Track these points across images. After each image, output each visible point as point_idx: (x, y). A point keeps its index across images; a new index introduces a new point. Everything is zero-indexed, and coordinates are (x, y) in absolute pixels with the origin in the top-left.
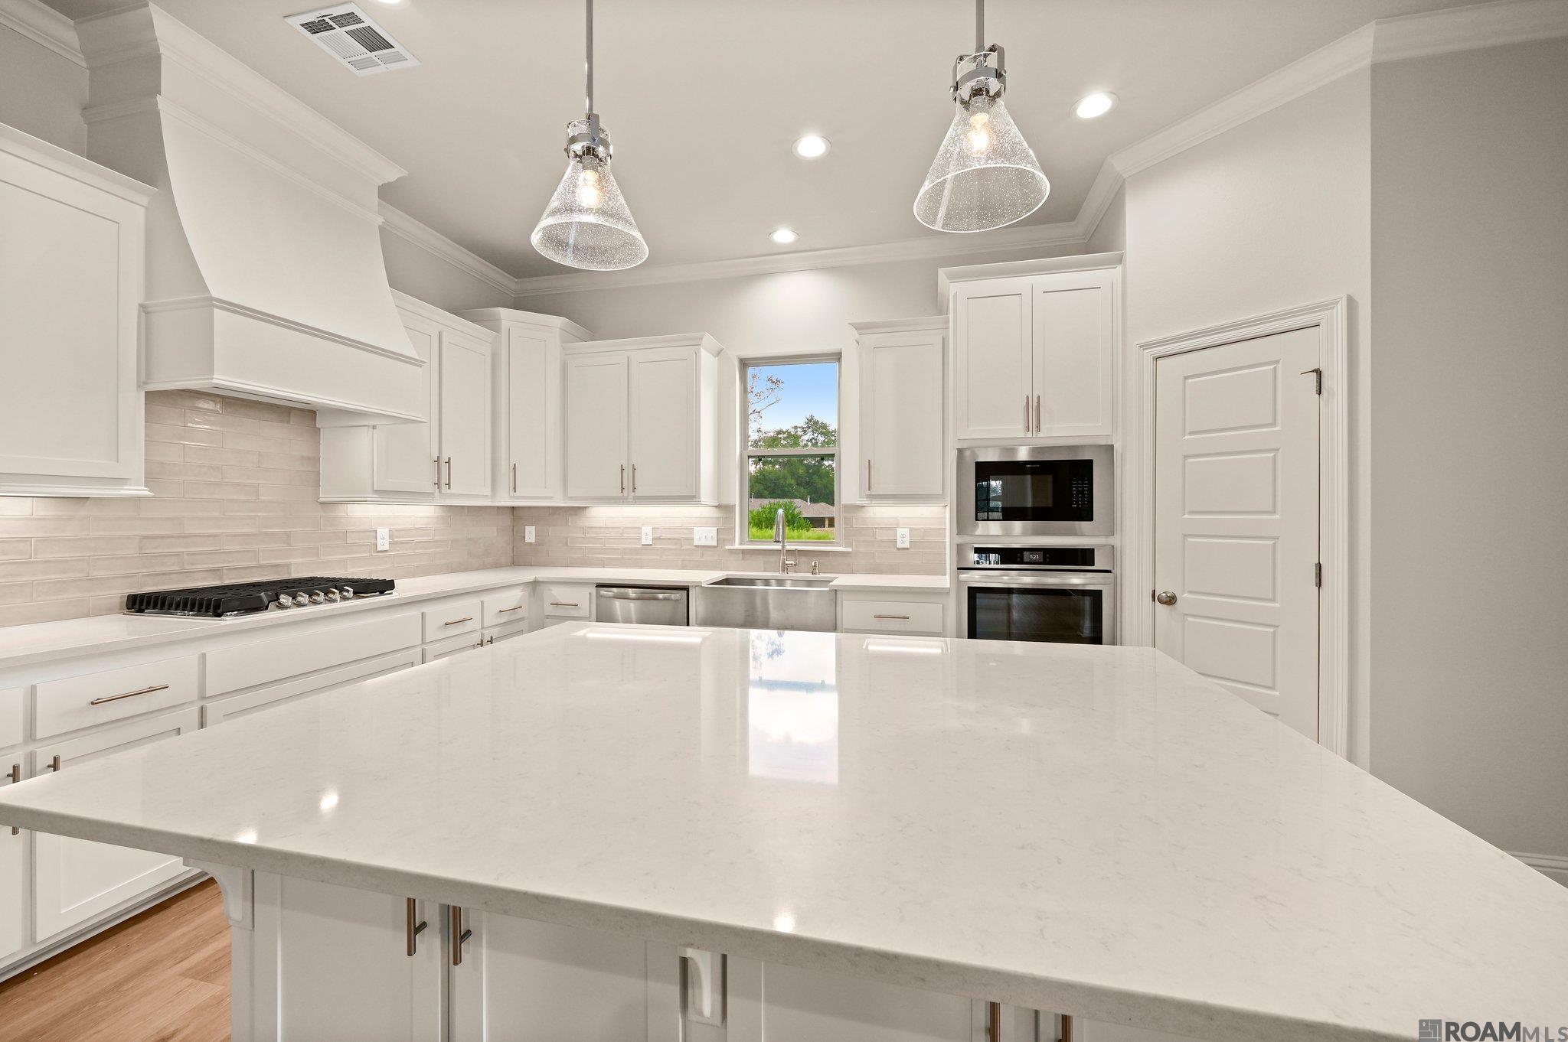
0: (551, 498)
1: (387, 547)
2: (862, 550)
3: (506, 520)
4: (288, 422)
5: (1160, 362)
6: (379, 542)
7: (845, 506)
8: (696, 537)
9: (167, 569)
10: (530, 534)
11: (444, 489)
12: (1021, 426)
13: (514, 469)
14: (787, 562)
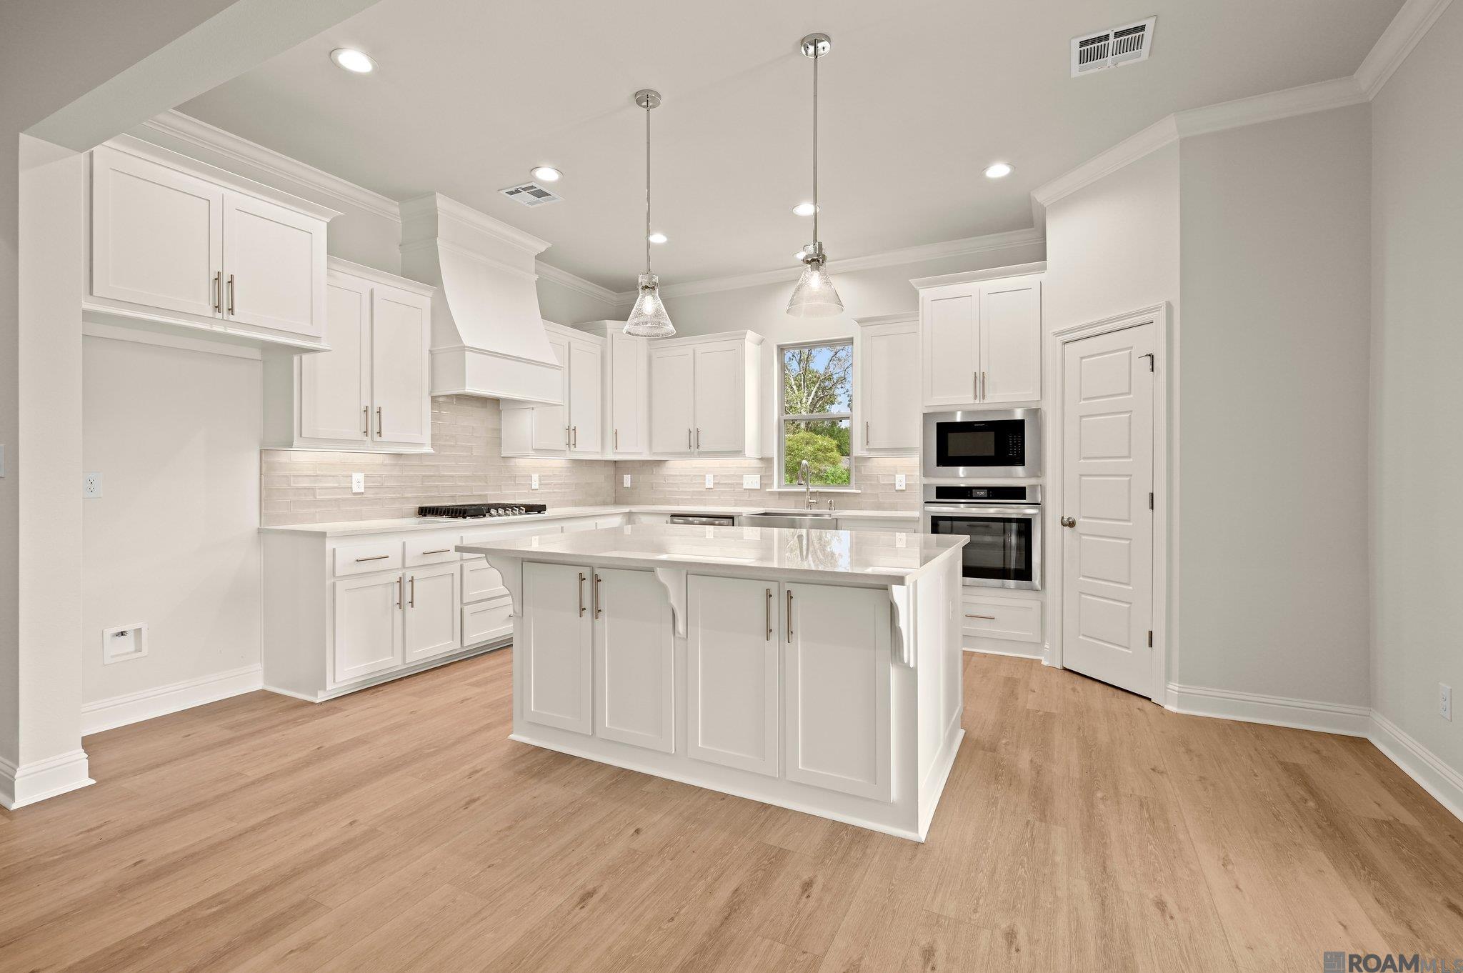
0: (641, 453)
1: (537, 487)
2: (869, 491)
3: (610, 471)
4: (486, 407)
5: (1067, 346)
6: (533, 483)
7: (856, 458)
8: (745, 482)
9: (433, 494)
10: (627, 480)
11: (572, 447)
12: (972, 395)
13: (616, 433)
14: (810, 501)
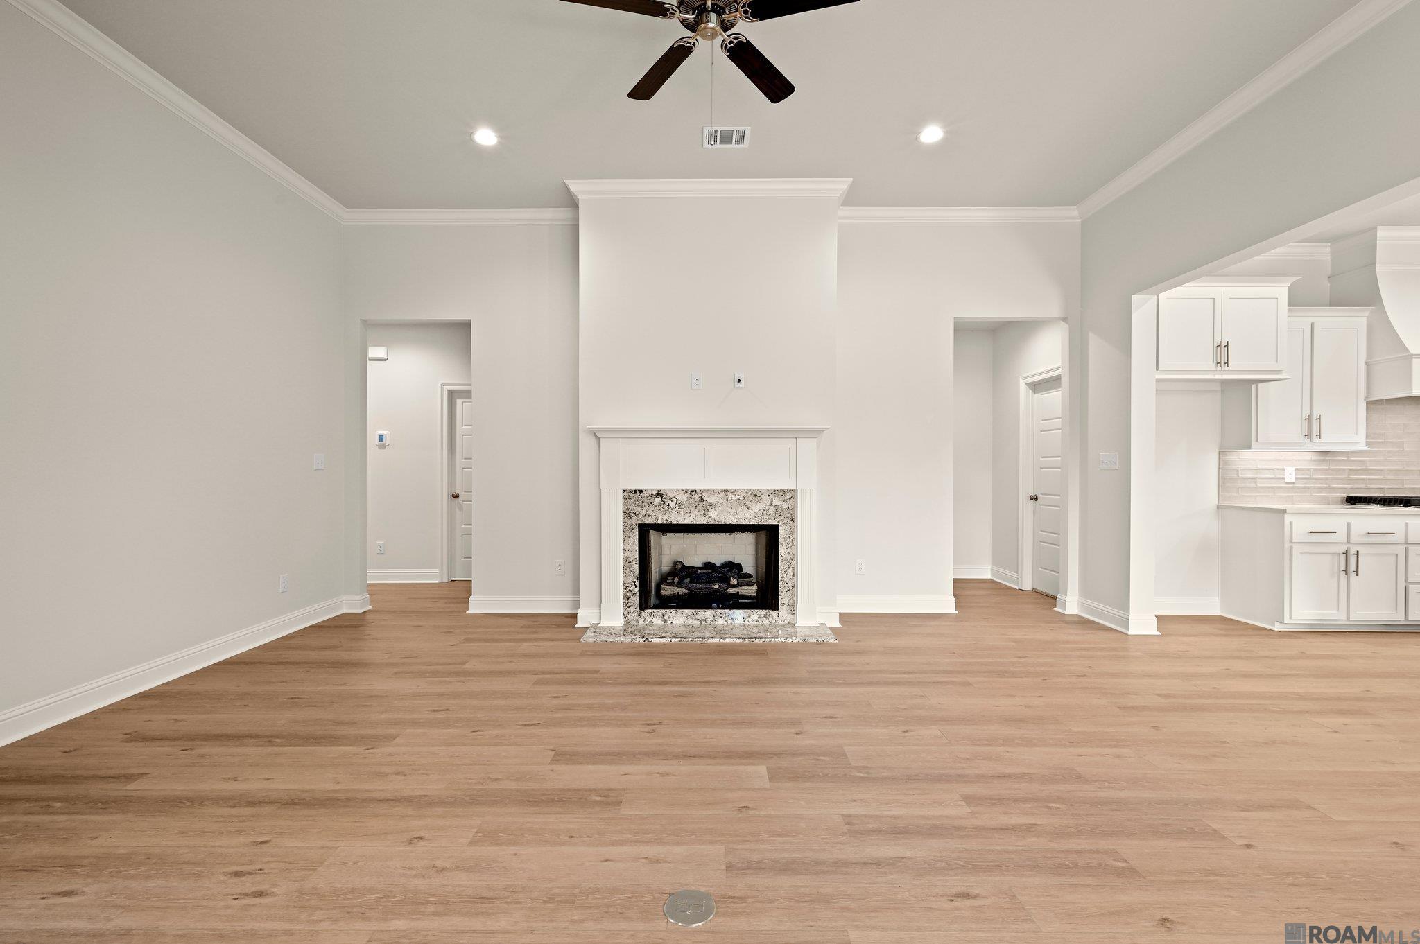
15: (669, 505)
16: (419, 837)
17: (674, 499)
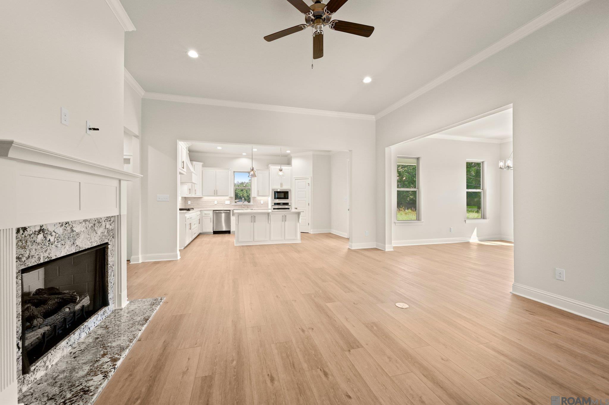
2: (255, 204)
7: (253, 197)
12: (280, 187)
15: (49, 240)
16: (443, 360)
17: (54, 234)
